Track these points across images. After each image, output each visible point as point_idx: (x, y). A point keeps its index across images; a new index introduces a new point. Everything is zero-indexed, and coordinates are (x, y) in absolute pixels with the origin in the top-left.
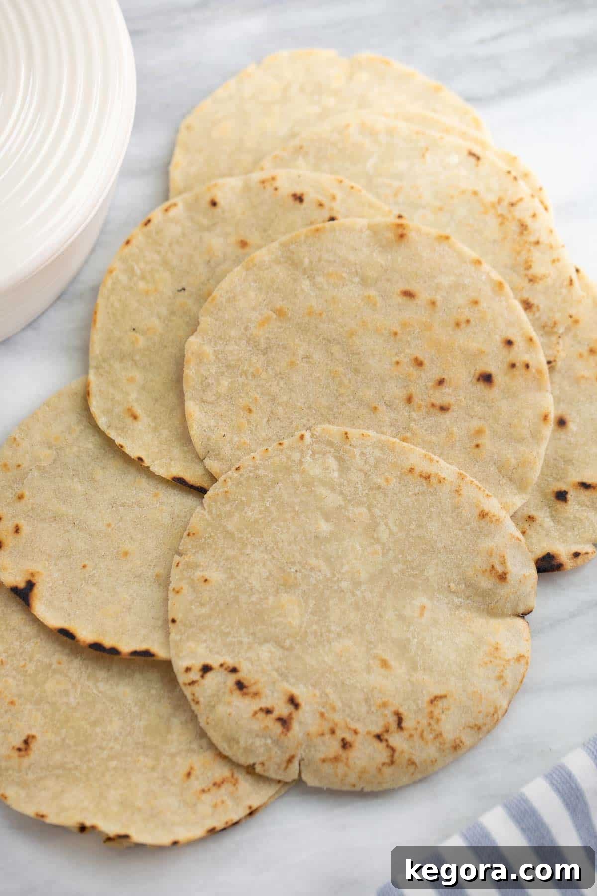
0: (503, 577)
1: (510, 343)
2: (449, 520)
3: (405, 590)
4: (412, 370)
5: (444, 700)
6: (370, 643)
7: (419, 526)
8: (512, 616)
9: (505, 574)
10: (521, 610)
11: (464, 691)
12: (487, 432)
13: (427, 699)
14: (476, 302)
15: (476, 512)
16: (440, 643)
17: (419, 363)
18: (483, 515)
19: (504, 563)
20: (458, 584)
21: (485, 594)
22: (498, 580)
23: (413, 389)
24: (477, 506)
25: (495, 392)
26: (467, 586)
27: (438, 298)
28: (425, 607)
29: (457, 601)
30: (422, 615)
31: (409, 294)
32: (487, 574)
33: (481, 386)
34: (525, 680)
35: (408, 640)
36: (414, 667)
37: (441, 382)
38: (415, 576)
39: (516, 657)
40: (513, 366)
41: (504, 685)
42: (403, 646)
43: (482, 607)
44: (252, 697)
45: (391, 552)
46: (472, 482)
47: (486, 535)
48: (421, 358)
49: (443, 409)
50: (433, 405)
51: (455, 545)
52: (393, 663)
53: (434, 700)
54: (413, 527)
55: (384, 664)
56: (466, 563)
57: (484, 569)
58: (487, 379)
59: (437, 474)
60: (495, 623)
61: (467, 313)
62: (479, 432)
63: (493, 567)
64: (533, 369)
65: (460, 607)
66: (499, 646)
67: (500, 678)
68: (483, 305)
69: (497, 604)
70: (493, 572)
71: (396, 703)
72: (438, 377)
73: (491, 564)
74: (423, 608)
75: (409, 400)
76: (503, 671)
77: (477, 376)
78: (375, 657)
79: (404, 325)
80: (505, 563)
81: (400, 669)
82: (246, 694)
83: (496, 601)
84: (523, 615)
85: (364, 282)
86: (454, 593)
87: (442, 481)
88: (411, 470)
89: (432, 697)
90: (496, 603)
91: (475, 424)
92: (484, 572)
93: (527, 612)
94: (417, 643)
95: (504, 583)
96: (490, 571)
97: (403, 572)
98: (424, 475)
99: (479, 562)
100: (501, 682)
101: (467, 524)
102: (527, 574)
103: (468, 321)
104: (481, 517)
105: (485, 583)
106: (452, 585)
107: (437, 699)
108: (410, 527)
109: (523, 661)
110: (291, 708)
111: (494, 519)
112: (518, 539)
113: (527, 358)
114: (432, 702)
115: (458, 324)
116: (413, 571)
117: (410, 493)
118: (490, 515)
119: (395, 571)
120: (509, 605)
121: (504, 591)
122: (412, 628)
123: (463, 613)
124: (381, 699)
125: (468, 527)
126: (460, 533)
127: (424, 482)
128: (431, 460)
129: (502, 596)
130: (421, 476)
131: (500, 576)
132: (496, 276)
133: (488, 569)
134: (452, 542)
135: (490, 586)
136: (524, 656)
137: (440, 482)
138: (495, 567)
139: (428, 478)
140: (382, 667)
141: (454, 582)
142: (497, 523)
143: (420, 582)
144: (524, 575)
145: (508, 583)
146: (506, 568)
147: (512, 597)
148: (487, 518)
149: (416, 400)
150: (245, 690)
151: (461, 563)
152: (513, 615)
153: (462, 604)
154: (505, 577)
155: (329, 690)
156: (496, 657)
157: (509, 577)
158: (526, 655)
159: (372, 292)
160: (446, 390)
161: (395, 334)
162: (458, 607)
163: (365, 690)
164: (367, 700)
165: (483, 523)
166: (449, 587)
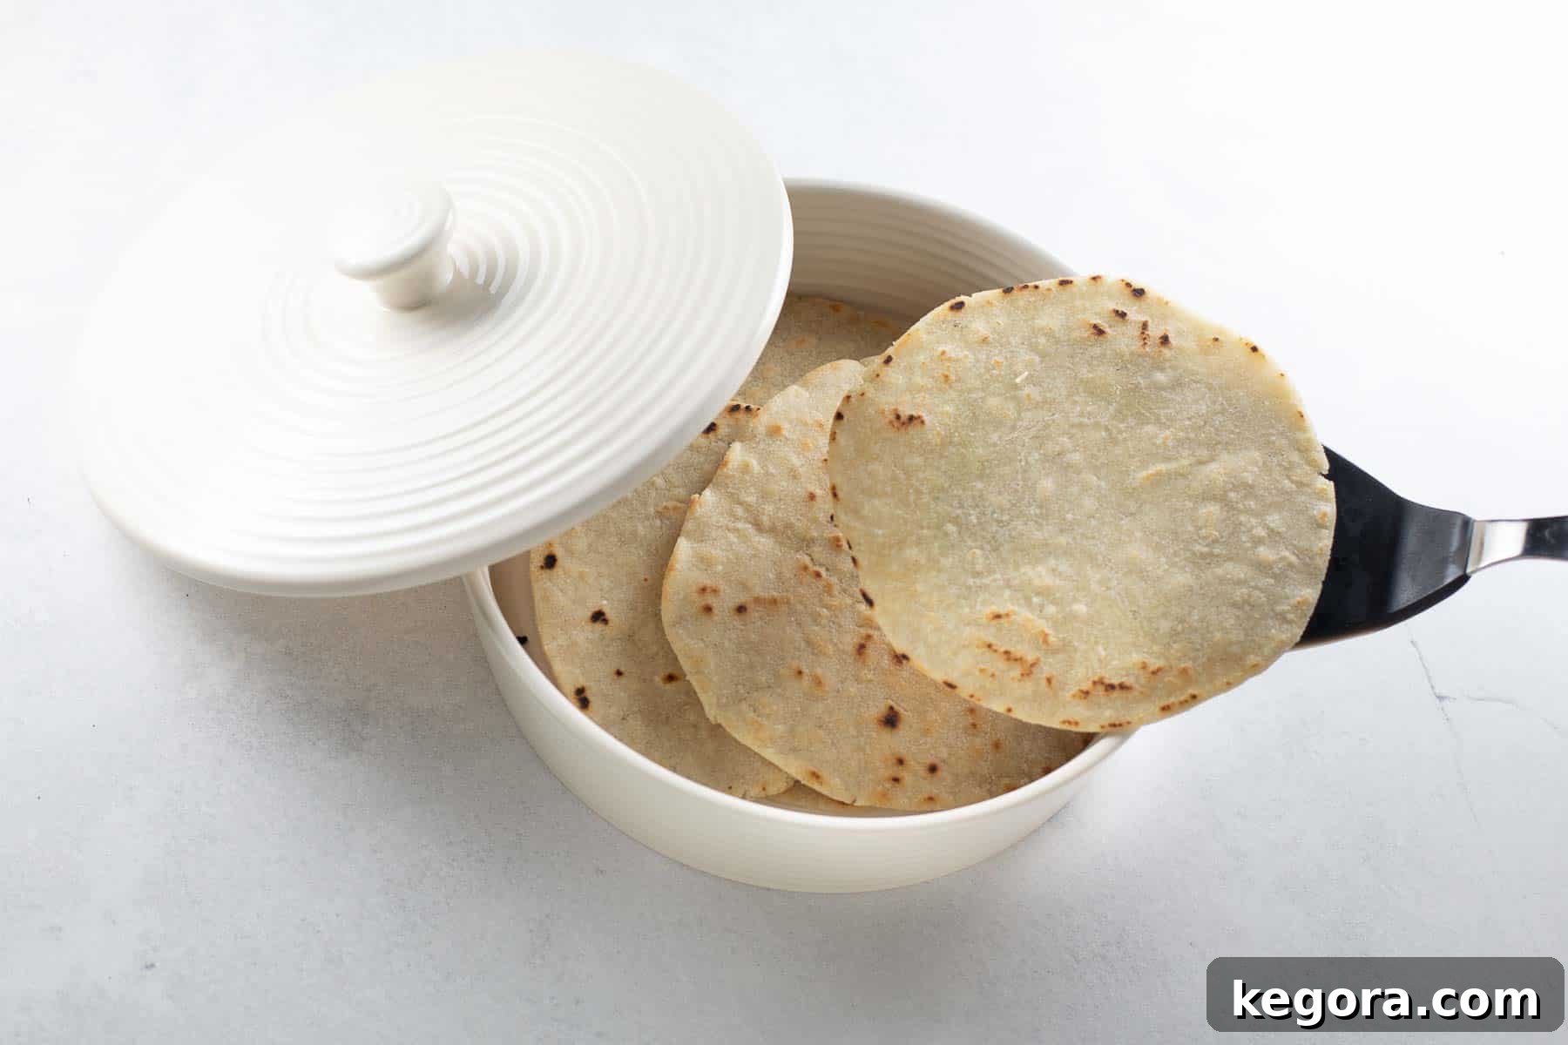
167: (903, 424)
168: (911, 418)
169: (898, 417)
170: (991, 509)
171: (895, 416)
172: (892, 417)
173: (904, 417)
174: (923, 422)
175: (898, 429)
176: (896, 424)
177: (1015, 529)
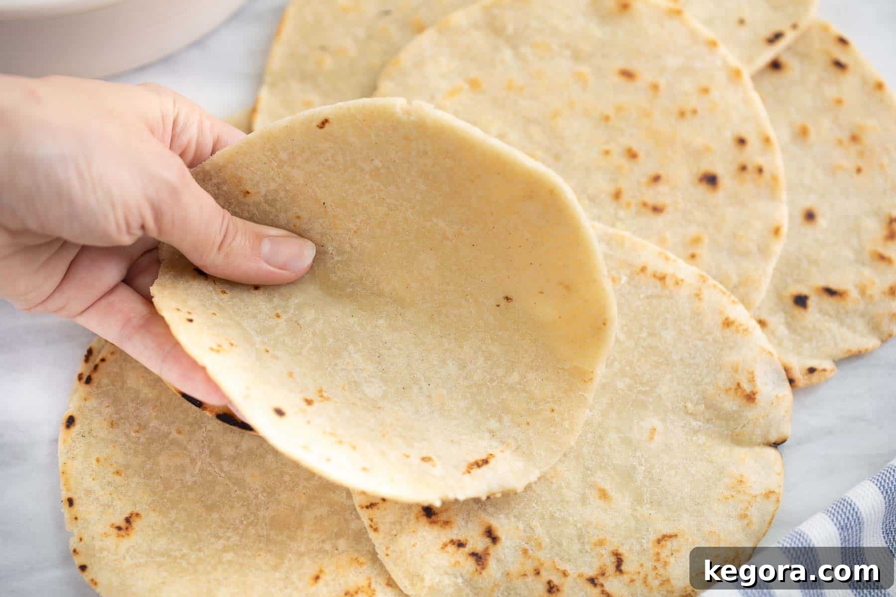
0: (751, 398)
1: (742, 142)
2: (687, 328)
3: (632, 409)
4: (623, 161)
5: (674, 539)
6: (588, 469)
7: (651, 334)
8: (761, 446)
9: (754, 394)
10: (773, 438)
11: (699, 530)
12: (706, 240)
13: (653, 537)
14: (706, 91)
15: (720, 320)
16: (673, 472)
17: (632, 155)
18: (728, 324)
19: (752, 380)
20: (696, 404)
21: (728, 418)
22: (744, 401)
23: (624, 184)
24: (721, 313)
25: (720, 195)
26: (707, 407)
27: (662, 82)
28: (655, 429)
29: (695, 424)
30: (652, 438)
31: (627, 74)
32: (732, 392)
33: (703, 188)
34: (773, 521)
35: (634, 468)
36: (639, 500)
37: (656, 179)
38: (644, 393)
39: (764, 492)
40: (743, 168)
41: (748, 524)
42: (627, 475)
43: (726, 432)
44: (441, 526)
45: (616, 363)
46: (715, 286)
47: (731, 348)
48: (635, 148)
49: (657, 210)
50: (645, 205)
51: (694, 358)
52: (612, 493)
53: (662, 540)
54: (644, 335)
55: (604, 495)
56: (707, 380)
57: (728, 387)
58: (711, 180)
59: (673, 275)
60: (740, 452)
61: (693, 102)
62: (697, 240)
63: (739, 385)
64: (767, 174)
65: (698, 431)
66: (744, 480)
67: (743, 516)
68: (715, 94)
69: (744, 428)
70: (739, 390)
71: (614, 543)
72: (652, 172)
73: (737, 381)
74: (654, 430)
75: (617, 195)
76: (747, 508)
77: (700, 175)
78: (592, 486)
79: (619, 109)
80: (754, 381)
81: (622, 501)
82: (434, 522)
83: (742, 425)
84: (776, 445)
85: (577, 56)
86: (691, 414)
87: (680, 283)
88: (643, 269)
89: (660, 536)
90: (742, 428)
91: (693, 231)
92: (727, 391)
93: (780, 441)
94: (644, 471)
95: (752, 405)
96: (736, 389)
97: (630, 388)
98: (658, 275)
99: (723, 379)
100: (746, 522)
101: (709, 333)
102: (781, 395)
103: (695, 112)
104: (726, 325)
105: (730, 404)
106: (689, 405)
107: (666, 538)
108: (640, 335)
109: (773, 498)
110: (488, 541)
111: (741, 329)
112: (770, 353)
113: (760, 160)
114: (659, 541)
115: (682, 114)
116: (643, 387)
117: (642, 296)
118: (736, 324)
119: (620, 385)
120: (758, 431)
121: (751, 413)
122: (638, 454)
123: (702, 439)
124: (598, 536)
125: (710, 338)
126: (700, 344)
127: (658, 283)
128: (667, 259)
129: (749, 420)
130: (655, 276)
131: (748, 395)
132: (734, 61)
133: (733, 387)
134: (690, 354)
135: (735, 408)
136: (774, 492)
137: (677, 283)
138: (742, 384)
139: (662, 278)
140: (600, 497)
141: (692, 402)
142: (745, 333)
143: (651, 400)
144: (777, 396)
145: (756, 404)
146: (755, 386)
147: (761, 421)
148: (733, 328)
149: (625, 197)
150: (433, 517)
151: (700, 379)
152: (764, 444)
153: (702, 428)
154: (753, 397)
155: (535, 523)
156: (739, 492)
157: (758, 397)
158: (777, 491)
159: (585, 69)
160: (662, 188)
161: (607, 118)
162: (696, 432)
163: (579, 525)
164: (580, 537)
165: (728, 332)
166: (686, 407)
167: (127, 529)
168: (128, 520)
169: (119, 528)
170: (237, 521)
171: (116, 529)
172: (115, 531)
173: (123, 524)
174: (137, 515)
175: (128, 535)
176: (122, 533)
177: (264, 517)
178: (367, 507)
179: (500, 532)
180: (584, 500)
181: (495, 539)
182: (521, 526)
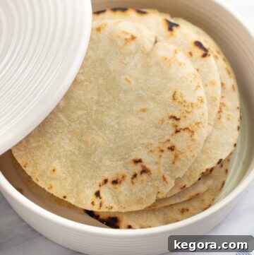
5: (176, 93)
6: (129, 111)
13: (171, 101)
15: (96, 32)
16: (148, 81)
18: (98, 29)
19: (127, 34)
21: (136, 51)
22: (133, 41)
29: (132, 64)
30: (129, 82)
32: (127, 43)
35: (138, 94)
36: (153, 99)
38: (109, 75)
42: (140, 98)
43: (142, 55)
44: (123, 180)
47: (109, 34)
52: (145, 107)
55: (144, 110)
57: (124, 44)
63: (126, 39)
66: (165, 57)
67: (180, 64)
69: (144, 48)
70: (128, 40)
71: (165, 115)
73: (124, 39)
74: (126, 79)
76: (178, 61)
78: (138, 113)
81: (150, 105)
82: (120, 182)
86: (127, 62)
89: (172, 98)
93: (155, 39)
94: (142, 91)
95: (136, 39)
97: (104, 79)
99: (121, 43)
101: (99, 39)
102: (138, 27)
105: (132, 47)
107: (174, 96)
108: (85, 64)
110: (139, 164)
111: (103, 26)
114: (174, 99)
116: (106, 74)
118: (100, 26)
119: (101, 82)
121: (139, 41)
122: (133, 90)
123: (139, 65)
124: (159, 120)
126: (101, 44)
129: (142, 44)
133: (125, 41)
141: (123, 60)
142: (106, 26)
143: (113, 74)
146: (130, 34)
148: (101, 29)
150: (118, 181)
154: (133, 37)
155: (141, 142)
156: (169, 61)
157: (134, 35)
163: (151, 126)
164: (156, 128)
165: (102, 31)
178: (101, 206)
179: (138, 157)
180: (142, 119)
181: (140, 161)
182: (140, 148)
